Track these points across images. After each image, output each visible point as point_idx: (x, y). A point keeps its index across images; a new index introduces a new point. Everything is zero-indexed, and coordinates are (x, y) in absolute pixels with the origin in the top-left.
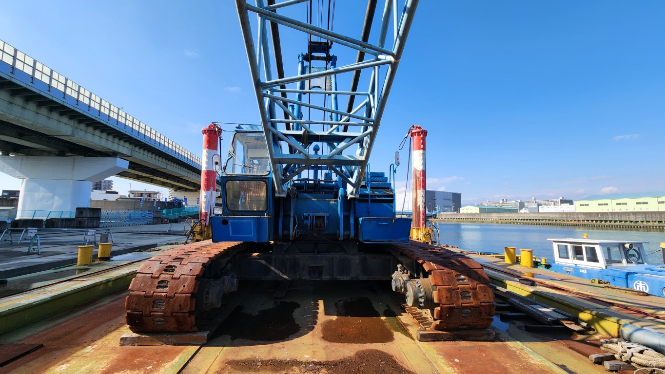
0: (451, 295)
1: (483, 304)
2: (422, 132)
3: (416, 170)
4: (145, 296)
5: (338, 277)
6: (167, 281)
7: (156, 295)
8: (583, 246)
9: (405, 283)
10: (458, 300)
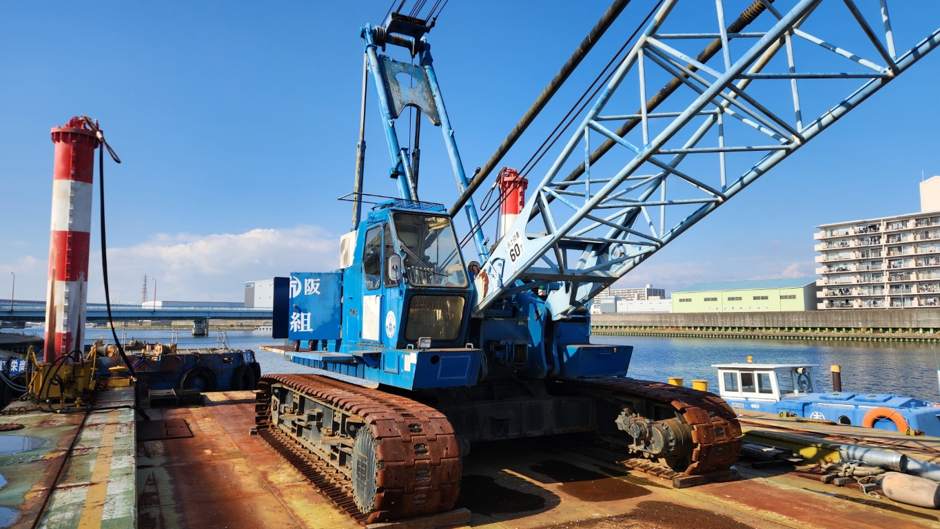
0: (707, 433)
1: (734, 440)
2: (520, 183)
4: (406, 467)
7: (419, 464)
8: (756, 373)
9: (650, 427)
10: (714, 438)
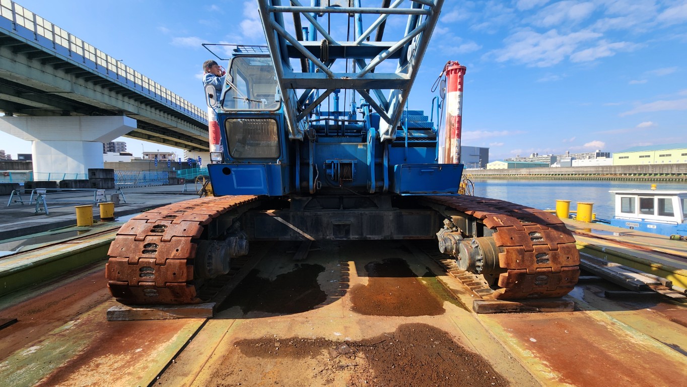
0: (523, 258)
1: (565, 269)
2: (460, 69)
3: (450, 116)
4: (129, 263)
5: (368, 236)
6: (155, 244)
7: (143, 262)
8: (656, 199)
9: (457, 244)
10: (532, 264)
